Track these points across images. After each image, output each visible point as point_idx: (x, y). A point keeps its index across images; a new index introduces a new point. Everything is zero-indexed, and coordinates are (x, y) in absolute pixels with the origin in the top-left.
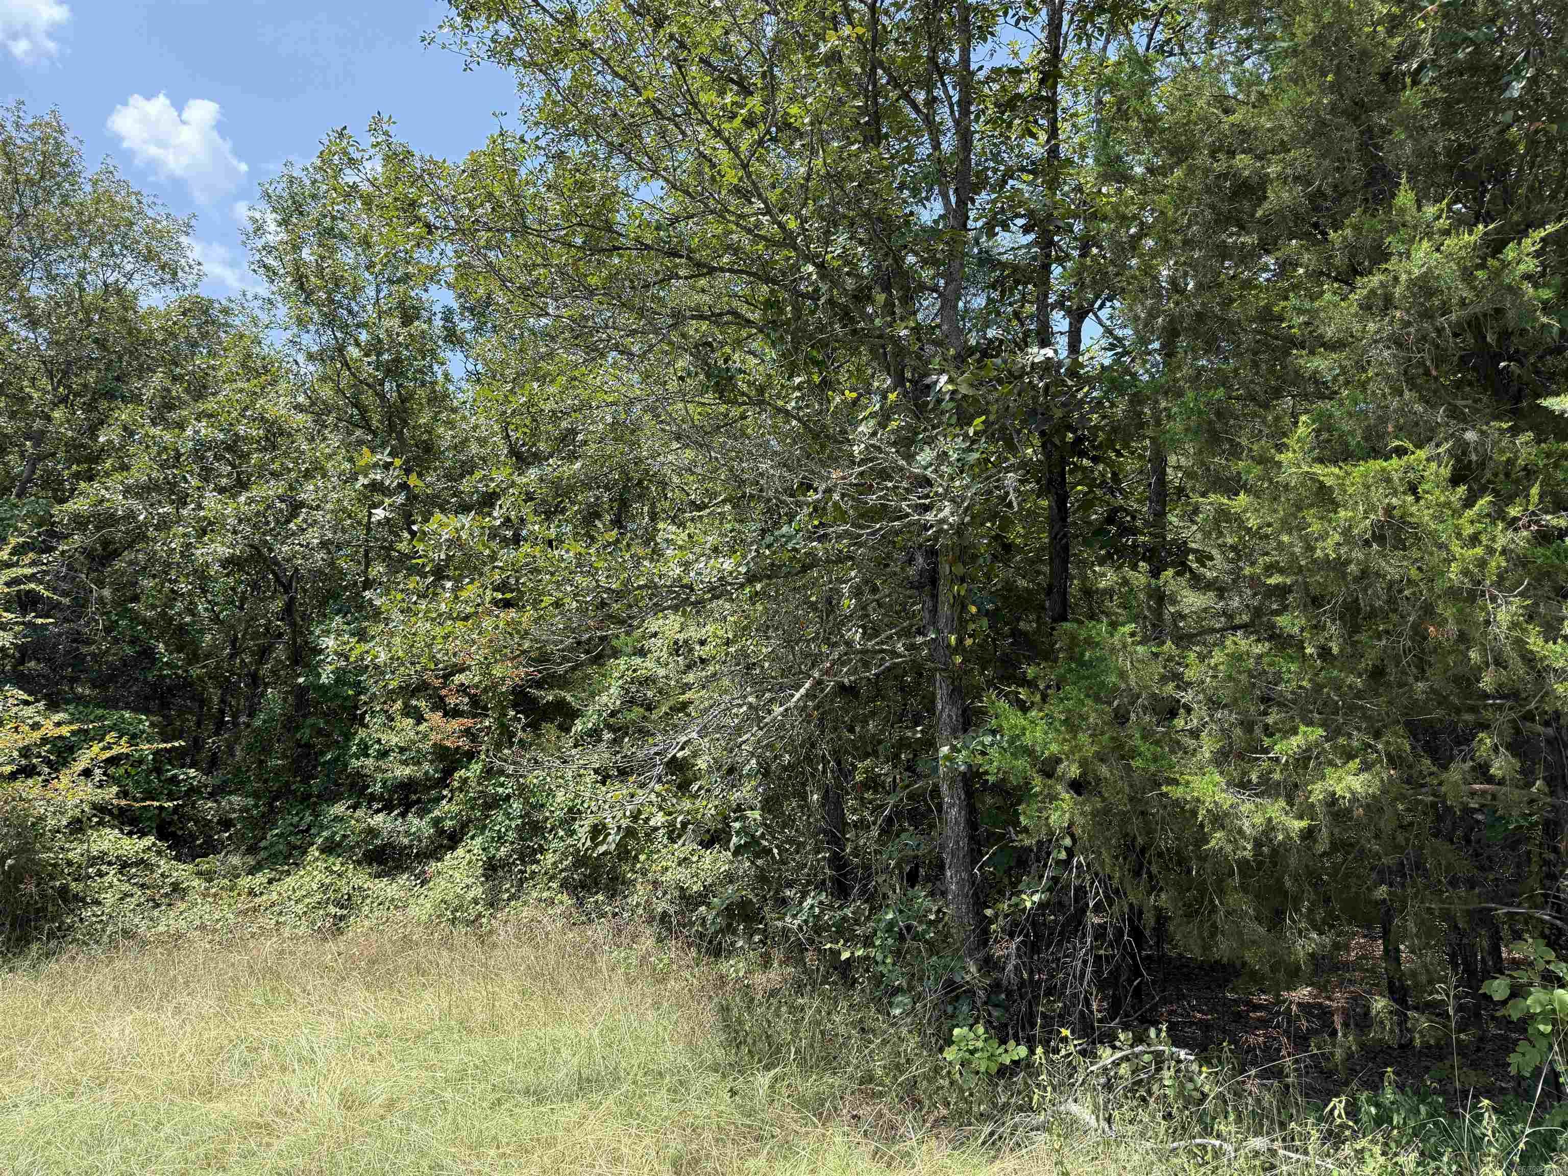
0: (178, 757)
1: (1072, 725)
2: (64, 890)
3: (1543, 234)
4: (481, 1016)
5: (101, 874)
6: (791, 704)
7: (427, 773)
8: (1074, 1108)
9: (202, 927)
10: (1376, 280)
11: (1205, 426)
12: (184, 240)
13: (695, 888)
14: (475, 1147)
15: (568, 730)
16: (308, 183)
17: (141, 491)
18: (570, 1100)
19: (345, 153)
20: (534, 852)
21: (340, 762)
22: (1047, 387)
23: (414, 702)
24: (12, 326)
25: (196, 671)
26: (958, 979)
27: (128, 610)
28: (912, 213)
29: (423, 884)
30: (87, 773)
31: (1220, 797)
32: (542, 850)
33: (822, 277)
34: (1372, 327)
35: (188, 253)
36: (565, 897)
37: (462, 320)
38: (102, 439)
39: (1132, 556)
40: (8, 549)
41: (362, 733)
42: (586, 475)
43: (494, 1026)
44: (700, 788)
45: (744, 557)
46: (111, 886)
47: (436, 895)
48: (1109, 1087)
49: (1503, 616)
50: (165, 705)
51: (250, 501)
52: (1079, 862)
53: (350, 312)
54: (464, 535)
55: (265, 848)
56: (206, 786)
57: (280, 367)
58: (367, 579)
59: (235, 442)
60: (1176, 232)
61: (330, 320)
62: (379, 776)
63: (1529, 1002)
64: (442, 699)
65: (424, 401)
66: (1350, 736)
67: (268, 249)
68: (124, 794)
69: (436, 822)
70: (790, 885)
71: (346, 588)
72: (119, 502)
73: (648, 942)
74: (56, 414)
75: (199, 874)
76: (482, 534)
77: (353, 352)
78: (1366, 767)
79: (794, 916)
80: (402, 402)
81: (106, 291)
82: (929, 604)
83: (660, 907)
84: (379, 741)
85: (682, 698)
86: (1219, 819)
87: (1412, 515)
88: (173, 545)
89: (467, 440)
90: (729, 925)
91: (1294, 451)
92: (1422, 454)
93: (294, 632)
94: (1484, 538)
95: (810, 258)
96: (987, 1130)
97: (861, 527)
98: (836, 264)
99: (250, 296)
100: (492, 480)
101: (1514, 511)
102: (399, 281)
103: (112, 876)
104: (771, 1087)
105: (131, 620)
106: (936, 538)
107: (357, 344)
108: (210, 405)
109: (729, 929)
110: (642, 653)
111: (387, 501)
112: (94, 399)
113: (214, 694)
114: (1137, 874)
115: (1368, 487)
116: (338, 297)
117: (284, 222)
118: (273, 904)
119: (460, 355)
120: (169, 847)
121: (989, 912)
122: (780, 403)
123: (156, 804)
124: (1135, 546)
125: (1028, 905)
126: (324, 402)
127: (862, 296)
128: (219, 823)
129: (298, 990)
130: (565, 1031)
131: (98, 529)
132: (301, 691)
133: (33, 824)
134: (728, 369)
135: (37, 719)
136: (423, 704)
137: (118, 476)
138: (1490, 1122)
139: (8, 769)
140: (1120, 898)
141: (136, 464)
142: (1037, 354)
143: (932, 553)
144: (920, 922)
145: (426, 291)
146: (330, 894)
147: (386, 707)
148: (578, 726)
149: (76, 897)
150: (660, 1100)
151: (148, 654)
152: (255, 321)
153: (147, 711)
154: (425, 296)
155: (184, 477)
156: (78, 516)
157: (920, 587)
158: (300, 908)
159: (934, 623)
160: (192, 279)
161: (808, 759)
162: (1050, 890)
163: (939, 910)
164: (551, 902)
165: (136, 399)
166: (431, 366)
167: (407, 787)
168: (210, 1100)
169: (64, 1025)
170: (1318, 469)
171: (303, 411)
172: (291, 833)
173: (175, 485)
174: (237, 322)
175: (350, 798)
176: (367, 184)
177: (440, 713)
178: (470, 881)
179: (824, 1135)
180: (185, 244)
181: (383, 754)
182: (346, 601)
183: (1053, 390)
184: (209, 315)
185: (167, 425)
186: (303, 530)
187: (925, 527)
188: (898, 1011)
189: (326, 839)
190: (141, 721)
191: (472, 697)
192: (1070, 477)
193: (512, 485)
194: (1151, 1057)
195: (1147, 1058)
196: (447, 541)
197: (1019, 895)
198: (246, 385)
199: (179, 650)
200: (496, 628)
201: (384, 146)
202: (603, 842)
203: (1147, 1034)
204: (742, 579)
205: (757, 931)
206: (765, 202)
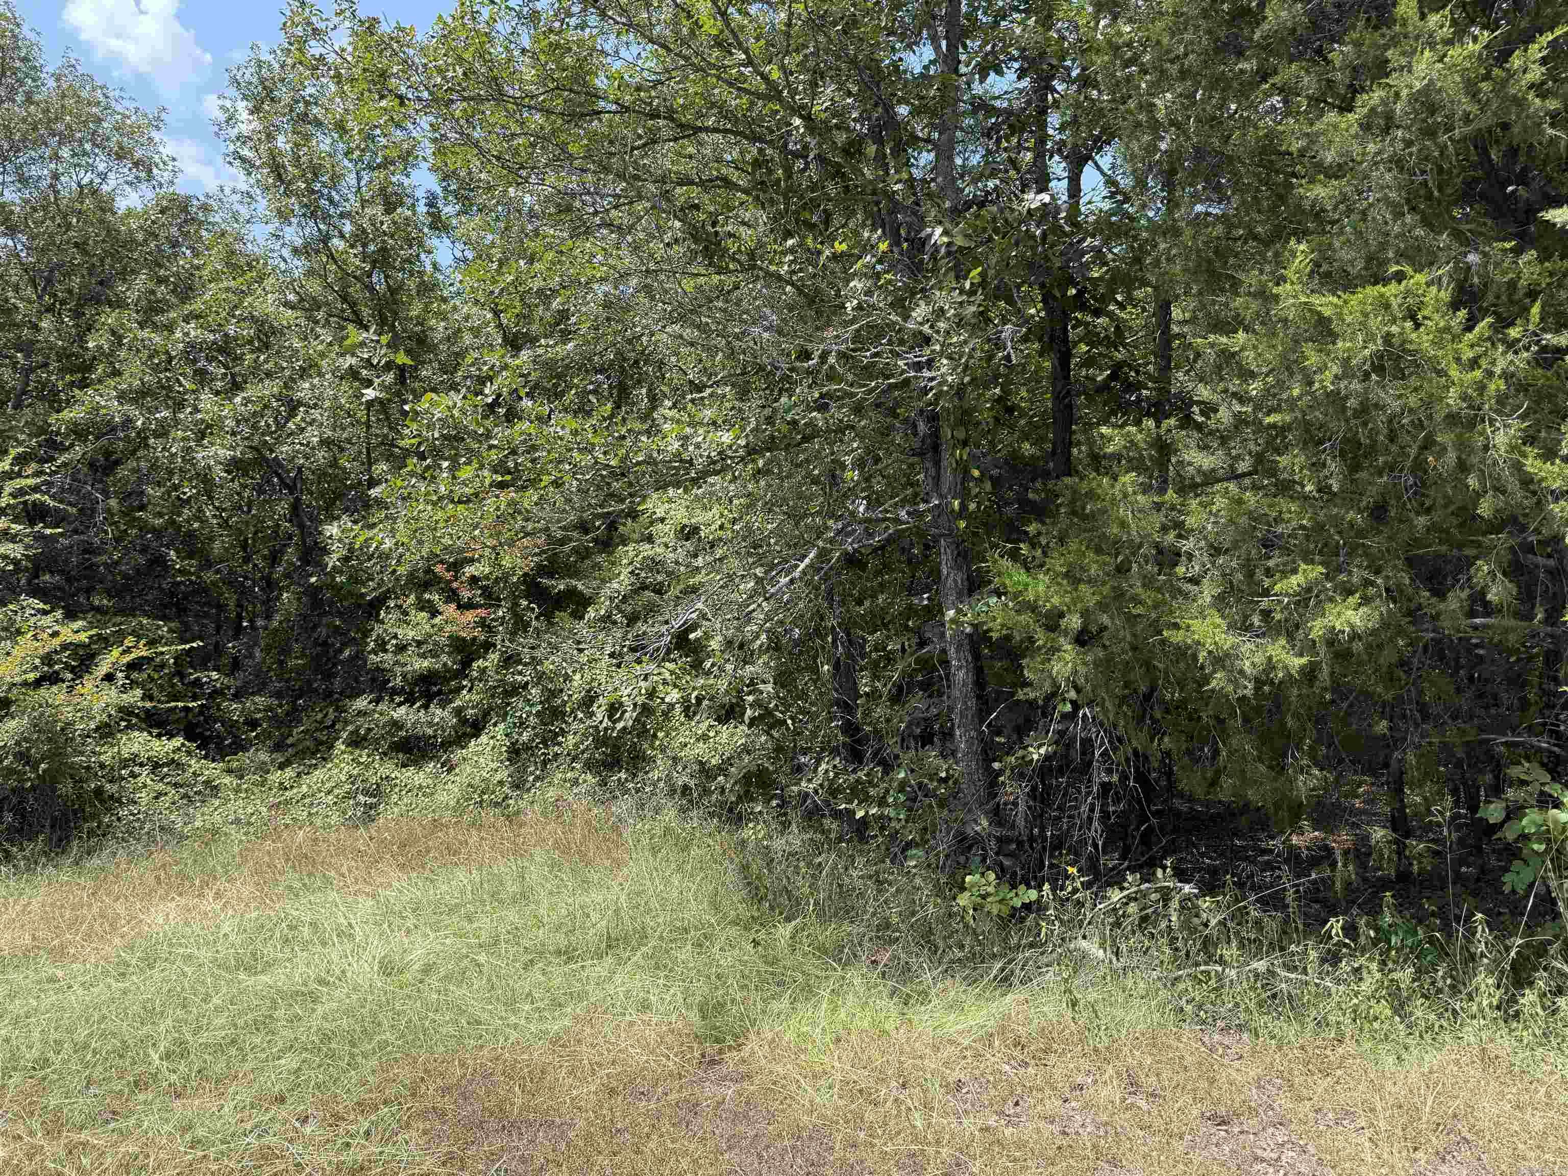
0: (200, 659)
1: (1073, 577)
2: (99, 792)
3: (1550, 38)
5: (134, 775)
6: (797, 574)
7: (445, 664)
8: (1084, 944)
9: (237, 821)
10: (1376, 96)
11: (1204, 264)
12: (155, 134)
13: (714, 762)
14: (511, 1004)
15: (581, 618)
16: (277, 66)
17: (139, 396)
18: (600, 957)
19: (309, 23)
20: (556, 735)
21: (359, 658)
22: (1044, 235)
23: (427, 596)
25: (209, 576)
26: (968, 830)
27: (135, 519)
28: (901, 59)
29: (449, 771)
30: (109, 678)
31: (1220, 637)
32: (563, 732)
33: (810, 131)
34: (1371, 148)
35: (161, 149)
36: (589, 777)
37: (446, 205)
38: (91, 345)
39: (1137, 412)
40: (8, 460)
41: (378, 630)
43: (524, 897)
44: (713, 665)
45: (743, 429)
46: (145, 786)
47: (464, 779)
48: (1117, 924)
49: (1501, 439)
50: (182, 611)
51: (247, 401)
52: (1085, 715)
53: (331, 201)
54: (456, 412)
55: (292, 745)
56: (229, 688)
57: (266, 264)
58: (371, 477)
59: (226, 343)
60: (1172, 62)
61: (313, 213)
62: (398, 670)
63: (1524, 822)
64: (454, 592)
65: (414, 292)
66: (1350, 573)
67: (242, 139)
68: (148, 697)
69: (458, 711)
70: (805, 753)
71: (352, 487)
72: (115, 410)
73: (670, 815)
74: (44, 324)
75: (229, 771)
76: (475, 412)
77: (337, 243)
78: (1366, 600)
79: (810, 781)
80: (392, 293)
81: (81, 192)
82: (932, 472)
83: (681, 780)
84: (395, 637)
85: (692, 582)
86: (1220, 660)
87: (1411, 342)
88: (174, 450)
89: (459, 330)
90: (748, 792)
91: (1292, 283)
92: (1421, 278)
93: (302, 533)
94: (1484, 363)
95: (796, 110)
96: (1000, 965)
97: (857, 386)
98: (823, 116)
99: (227, 191)
100: (485, 363)
101: (1514, 333)
102: (379, 166)
103: (145, 776)
104: (792, 937)
105: (141, 529)
106: (936, 401)
107: (342, 236)
108: (197, 306)
109: (746, 796)
110: (650, 539)
111: (377, 380)
112: (80, 305)
113: (230, 599)
114: (1140, 720)
115: (1366, 315)
116: (317, 186)
117: (255, 110)
118: (304, 797)
119: (447, 242)
120: (198, 747)
121: (996, 765)
122: (773, 268)
123: (180, 704)
124: (1139, 400)
125: (1035, 757)
126: (314, 298)
127: (853, 150)
128: (246, 723)
129: (333, 874)
130: (596, 896)
131: (97, 438)
132: (313, 592)
133: (62, 729)
134: (716, 233)
135: (56, 628)
136: (436, 597)
137: (111, 382)
138: (1483, 934)
139: (31, 677)
140: (1124, 745)
141: (127, 369)
142: (1034, 200)
143: (933, 418)
144: (931, 780)
145: (408, 176)
146: (359, 784)
147: (399, 602)
148: (591, 613)
149: (111, 797)
150: (685, 953)
151: (159, 561)
152: (235, 217)
153: (164, 618)
154: (406, 182)
155: (178, 380)
156: (76, 424)
157: (921, 454)
158: (330, 799)
159: (937, 489)
160: (167, 175)
161: (818, 632)
162: (1056, 743)
163: (949, 768)
164: (576, 782)
165: (119, 304)
166: (418, 256)
167: (427, 678)
168: (256, 973)
170: (1316, 300)
171: (292, 308)
172: (317, 730)
173: (170, 389)
174: (217, 219)
175: (371, 692)
176: (334, 55)
177: (453, 606)
178: (495, 765)
179: (843, 978)
180: (157, 139)
181: (401, 648)
182: (352, 500)
183: (1051, 238)
184: (188, 213)
185: (155, 327)
186: (302, 430)
187: (925, 391)
188: (913, 863)
189: (352, 733)
190: (159, 627)
191: (484, 589)
192: (1072, 334)
193: (505, 367)
194: (1158, 896)
195: (1154, 897)
196: (440, 419)
197: (1025, 748)
198: (232, 284)
199: (190, 556)
200: (498, 509)
201: (348, 14)
202: (620, 719)
203: (1154, 874)
204: (741, 452)
205: (774, 796)
206: (746, 52)
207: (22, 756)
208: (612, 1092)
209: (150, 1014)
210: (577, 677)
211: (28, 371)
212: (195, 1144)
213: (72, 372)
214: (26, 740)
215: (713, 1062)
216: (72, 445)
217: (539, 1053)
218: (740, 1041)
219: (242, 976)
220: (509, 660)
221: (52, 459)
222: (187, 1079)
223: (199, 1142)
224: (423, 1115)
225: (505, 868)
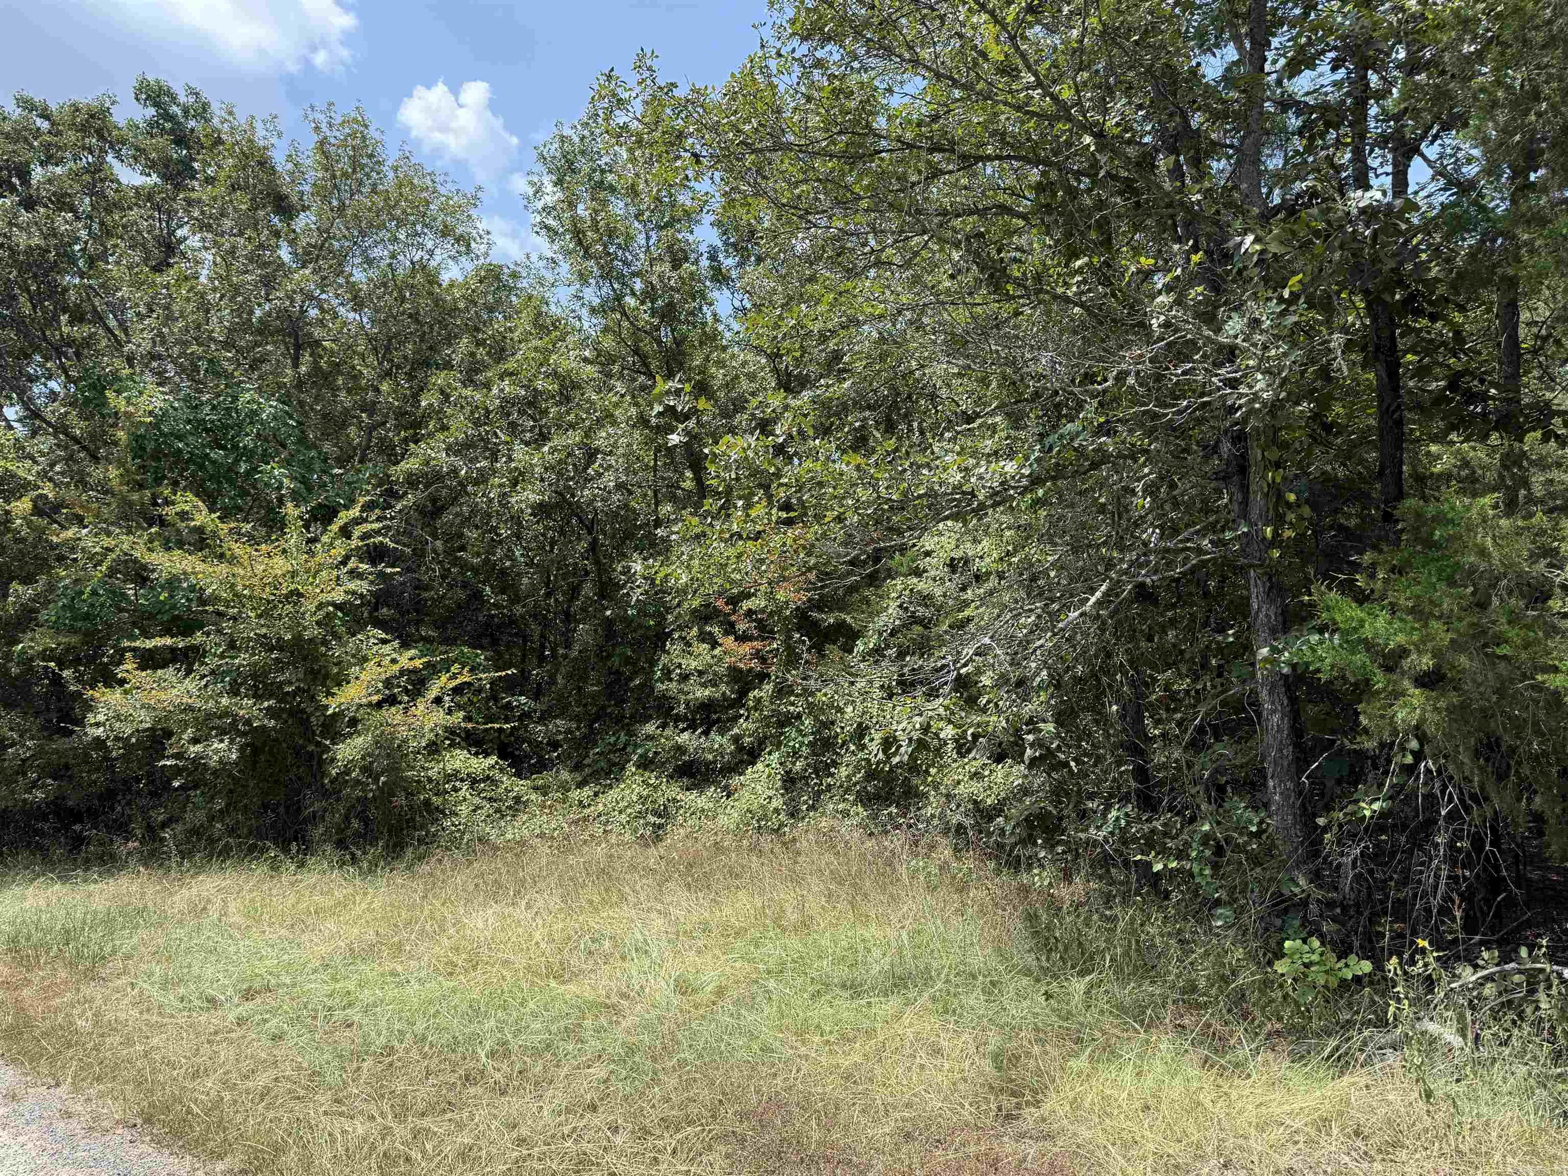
0: (512, 685)
1: (1421, 613)
2: (427, 803)
4: (793, 916)
5: (455, 789)
6: (1087, 607)
7: (724, 694)
8: (1433, 1028)
9: (542, 835)
12: (474, 213)
13: (989, 802)
14: (800, 1034)
15: (850, 651)
16: (577, 140)
17: (459, 449)
18: (886, 995)
19: (614, 95)
20: (828, 766)
21: (647, 686)
22: (1374, 235)
23: (708, 629)
24: (342, 310)
25: (519, 610)
26: (1286, 892)
27: (457, 558)
28: (1200, 64)
29: (728, 797)
30: (438, 701)
32: (835, 764)
33: (1100, 148)
35: (478, 224)
36: (860, 809)
37: (727, 257)
38: (423, 404)
40: (359, 507)
41: (664, 659)
42: (856, 392)
44: (988, 702)
45: (1027, 458)
46: (465, 800)
47: (742, 805)
50: (495, 642)
51: (553, 450)
52: (1428, 767)
53: (625, 262)
54: (751, 454)
55: (589, 765)
56: (535, 712)
58: (658, 518)
59: (535, 397)
61: (607, 274)
62: (682, 698)
64: (732, 625)
65: (696, 343)
67: (547, 210)
68: (468, 719)
69: (736, 739)
70: (1091, 797)
71: (640, 527)
72: (443, 460)
73: (945, 852)
74: (385, 387)
75: (536, 788)
76: (767, 452)
77: (630, 301)
79: (1099, 828)
80: (678, 345)
81: (414, 269)
82: (1239, 496)
83: (955, 819)
84: (680, 666)
85: (961, 616)
88: (492, 495)
89: (737, 377)
90: (1030, 836)
93: (598, 570)
95: (1087, 128)
96: (1333, 1043)
97: (1167, 406)
98: (1116, 131)
99: (534, 258)
100: (768, 406)
102: (667, 225)
103: (465, 791)
104: (1087, 992)
105: (461, 567)
106: (1245, 420)
107: (633, 294)
108: (511, 365)
109: (1030, 840)
110: (918, 573)
111: (681, 426)
112: (413, 369)
113: (535, 629)
116: (613, 249)
117: (559, 182)
118: (600, 814)
119: (727, 293)
120: (509, 766)
121: (1321, 821)
122: (1060, 290)
123: (497, 726)
125: (1367, 813)
126: (609, 353)
128: (548, 744)
130: (872, 932)
131: (427, 487)
132: (609, 623)
133: (399, 746)
135: (395, 656)
136: (716, 630)
137: (440, 436)
139: (375, 698)
140: (1478, 803)
141: (453, 424)
143: (1239, 438)
144: (1241, 834)
145: (692, 232)
146: (648, 805)
147: (684, 634)
148: (860, 646)
149: (437, 808)
150: (974, 1000)
151: (477, 595)
152: (541, 282)
153: (482, 648)
154: (691, 238)
155: (495, 433)
156: (411, 474)
158: (624, 818)
159: (1244, 514)
160: (483, 248)
161: (1105, 670)
162: (1392, 798)
163: (1261, 822)
164: (846, 814)
165: (448, 365)
166: (700, 309)
167: (707, 707)
168: (564, 982)
169: (438, 915)
171: (591, 363)
172: (610, 752)
173: (488, 441)
174: (525, 285)
175: (658, 718)
176: (636, 122)
177: (732, 638)
178: (771, 793)
179: (1147, 1042)
180: (474, 216)
181: (685, 678)
182: (640, 540)
183: (1382, 238)
184: (500, 280)
185: (476, 386)
186: (600, 475)
187: (1233, 409)
188: (1219, 923)
189: (641, 756)
190: (477, 655)
191: (759, 621)
192: (1401, 344)
193: (786, 408)
194: (1523, 978)
195: (1517, 978)
196: (736, 461)
197: (1357, 801)
198: (539, 343)
199: (503, 592)
200: (784, 544)
201: (649, 82)
202: (895, 754)
203: (1517, 952)
204: (1024, 482)
205: (1059, 843)
206: (1035, 74)
207: (365, 769)
208: (908, 1136)
209: (476, 1013)
210: (849, 709)
211: (372, 428)
212: (521, 1141)
213: (406, 429)
214: (369, 755)
215: (1009, 1117)
216: (406, 493)
217: (832, 1087)
218: (1040, 1096)
219: (553, 984)
220: (783, 691)
221: (390, 507)
222: (509, 1078)
223: (524, 1140)
224: (723, 1138)
225: (787, 896)
